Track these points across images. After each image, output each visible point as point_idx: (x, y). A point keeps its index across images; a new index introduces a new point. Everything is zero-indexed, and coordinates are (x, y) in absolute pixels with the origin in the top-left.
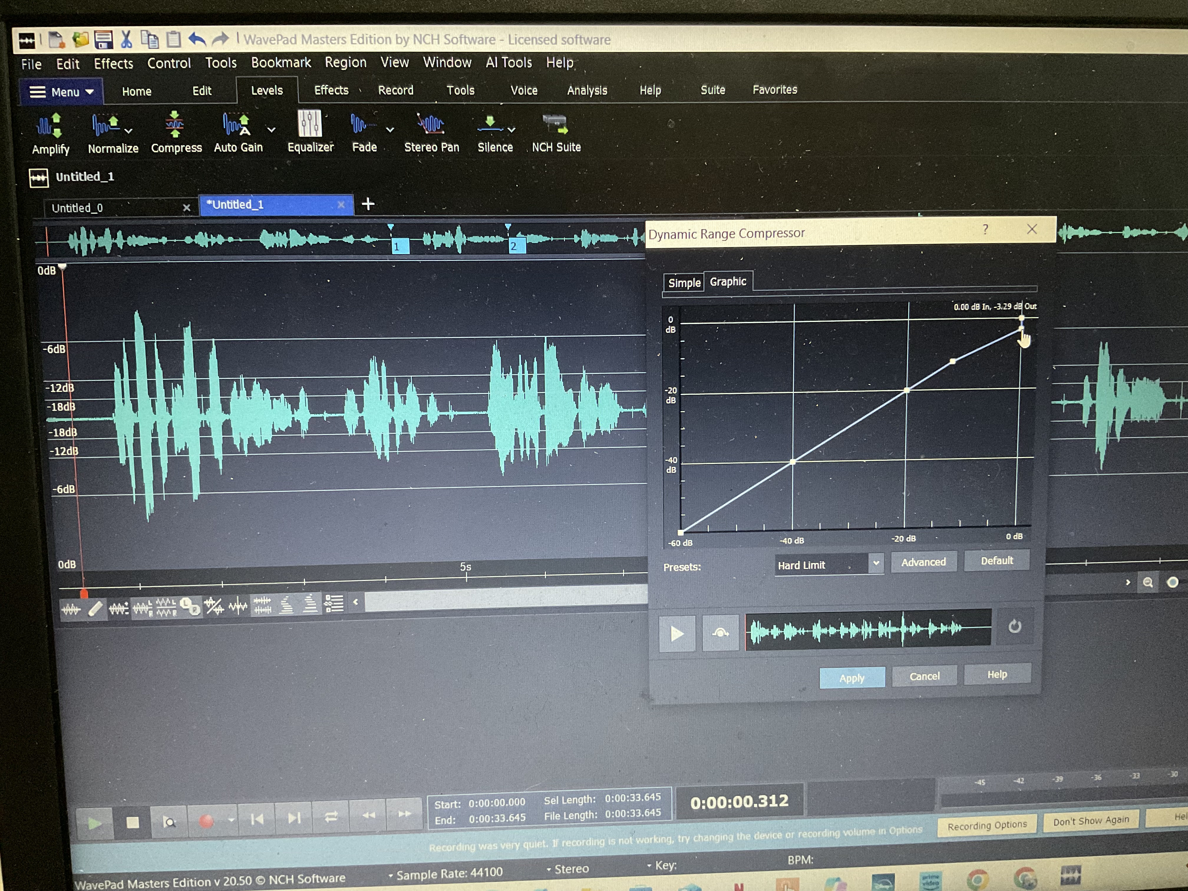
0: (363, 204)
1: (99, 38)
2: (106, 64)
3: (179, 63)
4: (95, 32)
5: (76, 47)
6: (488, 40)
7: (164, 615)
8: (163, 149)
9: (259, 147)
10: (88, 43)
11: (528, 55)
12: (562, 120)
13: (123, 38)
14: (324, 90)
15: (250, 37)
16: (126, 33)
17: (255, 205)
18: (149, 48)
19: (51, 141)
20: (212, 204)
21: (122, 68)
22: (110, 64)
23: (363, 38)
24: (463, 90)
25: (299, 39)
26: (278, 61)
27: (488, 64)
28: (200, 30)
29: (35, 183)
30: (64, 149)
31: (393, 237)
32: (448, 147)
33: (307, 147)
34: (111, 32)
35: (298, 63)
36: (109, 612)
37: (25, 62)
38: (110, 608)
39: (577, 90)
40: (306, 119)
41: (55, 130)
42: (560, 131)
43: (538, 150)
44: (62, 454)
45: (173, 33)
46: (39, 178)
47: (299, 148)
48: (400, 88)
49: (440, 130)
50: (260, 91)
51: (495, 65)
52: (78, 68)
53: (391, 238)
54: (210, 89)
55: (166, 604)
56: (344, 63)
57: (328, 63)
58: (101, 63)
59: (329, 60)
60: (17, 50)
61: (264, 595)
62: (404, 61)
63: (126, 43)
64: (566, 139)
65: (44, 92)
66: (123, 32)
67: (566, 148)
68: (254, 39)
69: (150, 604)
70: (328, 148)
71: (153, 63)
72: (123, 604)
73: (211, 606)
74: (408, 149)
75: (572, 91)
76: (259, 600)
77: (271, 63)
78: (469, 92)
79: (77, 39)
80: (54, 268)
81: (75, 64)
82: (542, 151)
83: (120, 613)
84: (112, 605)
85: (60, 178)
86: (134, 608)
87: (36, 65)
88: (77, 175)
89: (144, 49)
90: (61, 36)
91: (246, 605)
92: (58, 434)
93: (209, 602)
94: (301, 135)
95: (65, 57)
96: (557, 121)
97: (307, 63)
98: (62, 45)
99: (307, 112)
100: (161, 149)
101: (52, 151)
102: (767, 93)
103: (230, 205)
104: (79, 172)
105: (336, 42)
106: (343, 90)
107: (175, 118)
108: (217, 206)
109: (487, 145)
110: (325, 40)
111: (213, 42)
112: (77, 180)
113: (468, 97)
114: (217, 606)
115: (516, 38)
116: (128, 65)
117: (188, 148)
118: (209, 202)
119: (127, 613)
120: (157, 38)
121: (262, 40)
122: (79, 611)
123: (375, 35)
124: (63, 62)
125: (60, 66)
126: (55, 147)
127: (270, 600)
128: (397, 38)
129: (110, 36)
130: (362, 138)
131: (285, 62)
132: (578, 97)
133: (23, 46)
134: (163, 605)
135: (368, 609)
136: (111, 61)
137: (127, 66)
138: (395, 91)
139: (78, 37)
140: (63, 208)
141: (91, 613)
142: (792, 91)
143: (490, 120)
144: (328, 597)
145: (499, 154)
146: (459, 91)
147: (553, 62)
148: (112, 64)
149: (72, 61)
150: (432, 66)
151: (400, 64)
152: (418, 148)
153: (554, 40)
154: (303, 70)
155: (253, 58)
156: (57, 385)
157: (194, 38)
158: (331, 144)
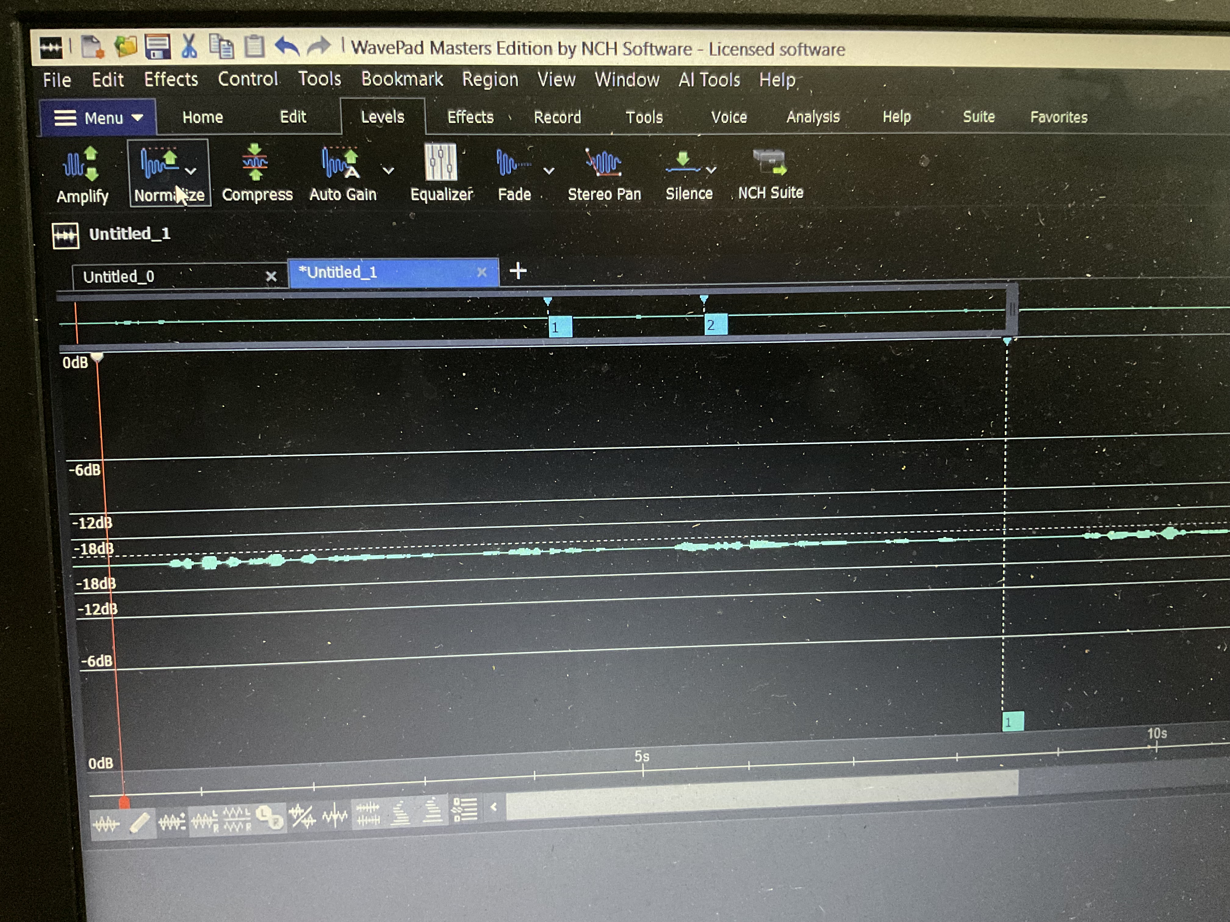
0: (511, 271)
1: (151, 45)
2: (160, 80)
3: (261, 79)
4: (146, 36)
5: (119, 56)
6: (682, 49)
7: (234, 829)
8: (238, 196)
9: (371, 194)
10: (137, 51)
11: (736, 70)
12: (780, 157)
13: (185, 45)
14: (460, 117)
15: (360, 43)
16: (189, 37)
17: (366, 272)
18: (221, 58)
19: (83, 185)
20: (306, 272)
21: (183, 85)
22: (165, 79)
23: (514, 46)
24: (648, 117)
25: (427, 47)
26: (398, 76)
27: (682, 82)
28: (291, 34)
29: (61, 243)
30: (101, 196)
31: (550, 314)
32: (626, 193)
33: (437, 194)
34: (169, 36)
35: (426, 80)
36: (159, 827)
37: (48, 77)
38: (160, 822)
39: (800, 117)
40: (436, 157)
41: (89, 169)
42: (776, 171)
43: (745, 197)
44: (95, 613)
45: (254, 37)
46: (65, 236)
47: (426, 196)
48: (564, 115)
49: (617, 171)
50: (373, 117)
51: (691, 84)
52: (122, 85)
53: (547, 316)
54: (303, 114)
55: (237, 815)
56: (488, 80)
57: (467, 81)
58: (154, 79)
59: (467, 75)
60: (37, 61)
61: (370, 800)
62: (569, 77)
63: (189, 51)
64: (783, 182)
65: (74, 118)
66: (185, 36)
67: (784, 194)
68: (366, 46)
69: (215, 815)
70: (465, 196)
71: (225, 79)
72: (177, 816)
73: (298, 817)
74: (573, 197)
75: (793, 118)
76: (364, 808)
77: (388, 80)
78: (656, 119)
79: (121, 46)
80: (86, 358)
81: (118, 79)
82: (752, 198)
83: (174, 827)
84: (163, 818)
85: (95, 236)
86: (193, 821)
87: (64, 81)
88: (119, 232)
89: (214, 60)
90: (98, 42)
91: (345, 814)
92: (90, 585)
93: (297, 811)
94: (429, 177)
95: (104, 70)
96: (772, 157)
97: (437, 80)
98: (100, 54)
99: (437, 146)
100: (236, 197)
101: (83, 198)
102: (1049, 121)
103: (331, 272)
104: (121, 227)
105: (478, 51)
106: (486, 117)
107: (255, 153)
108: (313, 273)
109: (678, 190)
110: (462, 48)
111: (309, 50)
112: (119, 238)
113: (654, 127)
114: (307, 817)
115: (719, 47)
116: (191, 81)
117: (273, 195)
118: (302, 268)
119: (184, 828)
120: (232, 45)
121: (377, 48)
122: (117, 827)
123: (530, 42)
124: (101, 77)
125: (97, 83)
126: (88, 193)
127: (378, 807)
128: (560, 47)
129: (167, 42)
130: (512, 182)
131: (408, 78)
132: (801, 126)
133: (45, 55)
134: (233, 816)
135: (510, 817)
136: (167, 75)
137: (190, 83)
138: (557, 118)
139: (123, 43)
140: (99, 277)
141: (134, 829)
142: (1081, 119)
143: (683, 157)
144: (456, 801)
145: (693, 203)
146: (642, 118)
147: (769, 79)
148: (168, 80)
149: (113, 75)
150: (607, 85)
151: (563, 82)
152: (586, 195)
153: (770, 51)
154: (432, 89)
155: (364, 72)
156: (88, 519)
157: (282, 45)
158: (470, 190)
